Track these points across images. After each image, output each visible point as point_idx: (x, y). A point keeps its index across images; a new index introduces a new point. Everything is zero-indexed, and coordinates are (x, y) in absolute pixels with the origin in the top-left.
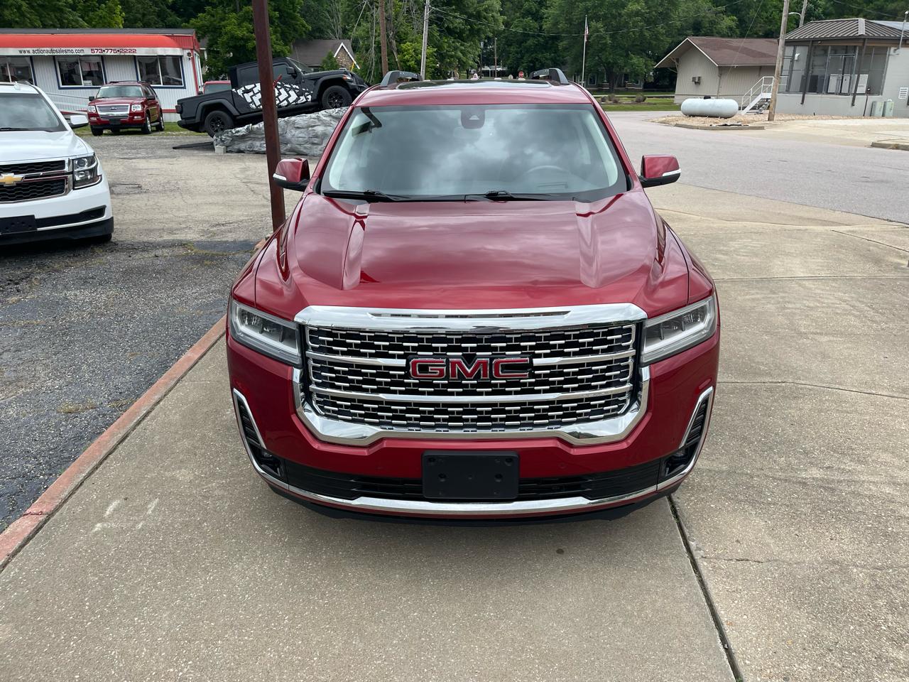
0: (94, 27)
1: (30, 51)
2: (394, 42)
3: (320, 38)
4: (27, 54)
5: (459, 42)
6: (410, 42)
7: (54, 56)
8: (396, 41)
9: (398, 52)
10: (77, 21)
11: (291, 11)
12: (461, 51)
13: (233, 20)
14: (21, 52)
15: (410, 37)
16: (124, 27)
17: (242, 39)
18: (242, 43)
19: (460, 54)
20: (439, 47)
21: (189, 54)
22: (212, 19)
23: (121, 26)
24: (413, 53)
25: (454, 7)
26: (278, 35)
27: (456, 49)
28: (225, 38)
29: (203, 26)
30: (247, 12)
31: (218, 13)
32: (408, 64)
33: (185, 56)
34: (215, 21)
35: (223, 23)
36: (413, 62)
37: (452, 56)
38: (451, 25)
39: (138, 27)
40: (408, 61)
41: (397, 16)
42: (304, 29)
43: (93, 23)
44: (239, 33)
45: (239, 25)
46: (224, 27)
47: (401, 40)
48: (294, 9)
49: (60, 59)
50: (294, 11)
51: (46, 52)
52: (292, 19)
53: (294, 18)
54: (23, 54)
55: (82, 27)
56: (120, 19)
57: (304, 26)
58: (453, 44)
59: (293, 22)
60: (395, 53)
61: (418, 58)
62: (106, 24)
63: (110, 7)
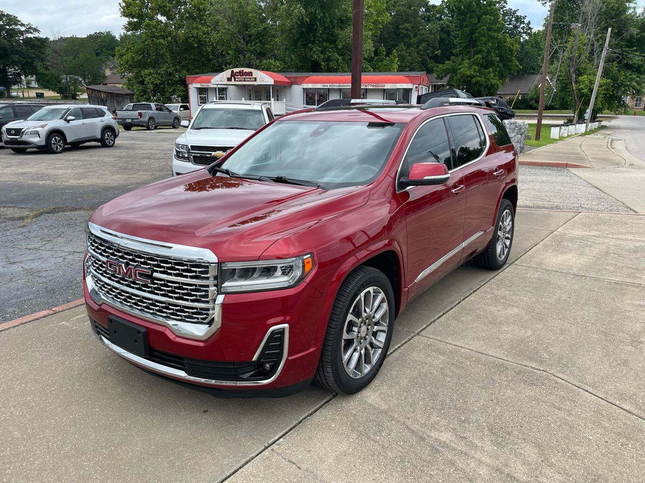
0: (380, 71)
1: (328, 86)
2: (574, 76)
3: (533, 73)
4: (326, 87)
5: (635, 75)
6: (587, 75)
7: (340, 89)
8: (576, 75)
9: (576, 82)
10: (367, 68)
11: (510, 56)
12: (637, 82)
13: (466, 64)
14: (323, 86)
15: (588, 72)
16: (397, 71)
17: (470, 76)
18: (469, 79)
19: (634, 84)
20: (615, 79)
21: (416, 87)
22: (454, 64)
23: (396, 70)
24: (588, 84)
25: (635, 48)
26: (497, 73)
27: (632, 79)
28: (459, 76)
29: (447, 69)
30: (477, 59)
31: (458, 61)
32: (582, 91)
33: (414, 89)
34: (455, 65)
35: (459, 66)
36: (587, 90)
37: (627, 85)
38: (630, 62)
39: (406, 71)
40: (583, 89)
41: (580, 56)
42: (517, 68)
43: (380, 68)
44: (468, 73)
45: (470, 67)
46: (460, 69)
47: (580, 74)
48: (512, 55)
49: (344, 90)
50: (512, 57)
51: (336, 86)
52: (509, 62)
53: (511, 61)
54: (324, 87)
55: (370, 71)
56: (396, 66)
57: (517, 66)
58: (630, 76)
59: (510, 64)
60: (573, 84)
61: (592, 87)
62: (388, 69)
63: (392, 59)
